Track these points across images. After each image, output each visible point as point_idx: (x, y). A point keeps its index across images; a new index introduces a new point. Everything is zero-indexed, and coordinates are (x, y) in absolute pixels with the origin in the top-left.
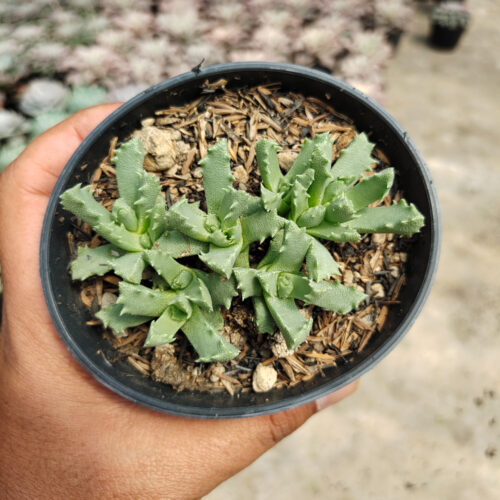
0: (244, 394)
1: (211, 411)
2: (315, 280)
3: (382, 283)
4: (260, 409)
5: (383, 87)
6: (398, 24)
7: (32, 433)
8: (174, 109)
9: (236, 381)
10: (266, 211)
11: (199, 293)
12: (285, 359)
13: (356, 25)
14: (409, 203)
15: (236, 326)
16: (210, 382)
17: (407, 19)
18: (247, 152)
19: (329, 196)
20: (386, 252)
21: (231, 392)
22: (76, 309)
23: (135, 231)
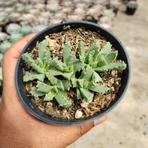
0: (72, 119)
1: (62, 123)
2: (94, 82)
3: (114, 87)
4: (77, 123)
5: (112, 26)
6: (117, 7)
8: (55, 34)
9: (70, 115)
11: (60, 85)
12: (84, 108)
13: (105, 8)
16: (62, 115)
17: (119, 6)
18: (75, 47)
19: (99, 59)
21: (69, 118)
22: (24, 91)
23: (43, 68)
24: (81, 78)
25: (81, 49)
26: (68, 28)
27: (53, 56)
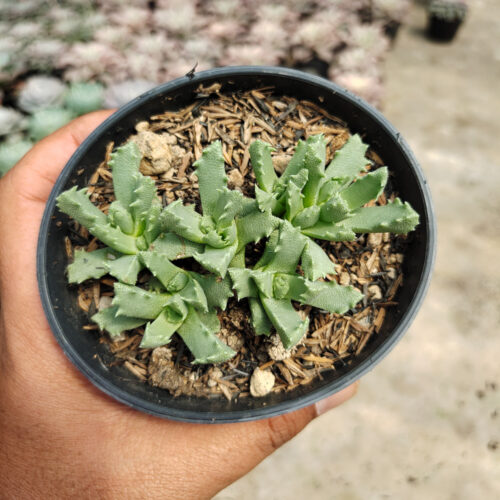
0: (242, 398)
1: (208, 415)
2: (310, 280)
3: (379, 285)
4: (258, 413)
5: (381, 80)
6: (396, 17)
7: (29, 442)
8: (169, 115)
9: (233, 386)
10: (260, 211)
11: (194, 293)
12: (282, 362)
13: (353, 19)
14: (403, 202)
15: (232, 329)
16: (208, 387)
17: (404, 12)
18: (241, 155)
19: (324, 196)
20: (382, 254)
21: (229, 397)
22: (73, 313)
23: (131, 234)
24: (266, 264)
25: (259, 166)
26: (214, 91)
27: (165, 191)
